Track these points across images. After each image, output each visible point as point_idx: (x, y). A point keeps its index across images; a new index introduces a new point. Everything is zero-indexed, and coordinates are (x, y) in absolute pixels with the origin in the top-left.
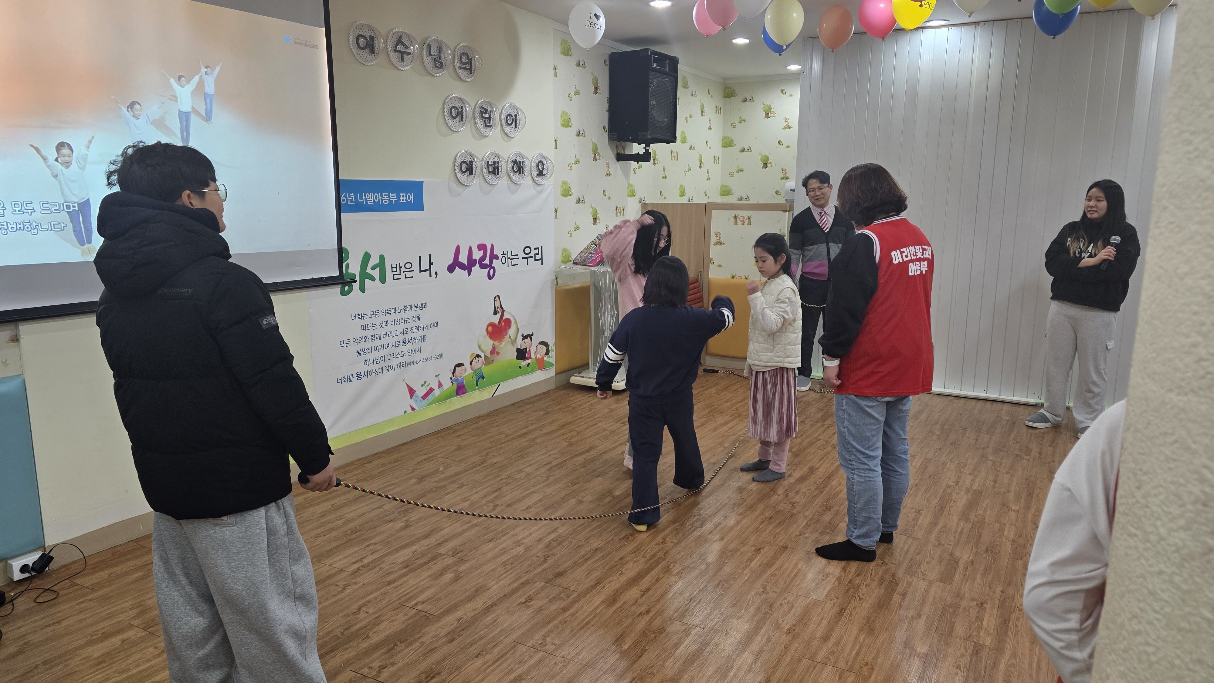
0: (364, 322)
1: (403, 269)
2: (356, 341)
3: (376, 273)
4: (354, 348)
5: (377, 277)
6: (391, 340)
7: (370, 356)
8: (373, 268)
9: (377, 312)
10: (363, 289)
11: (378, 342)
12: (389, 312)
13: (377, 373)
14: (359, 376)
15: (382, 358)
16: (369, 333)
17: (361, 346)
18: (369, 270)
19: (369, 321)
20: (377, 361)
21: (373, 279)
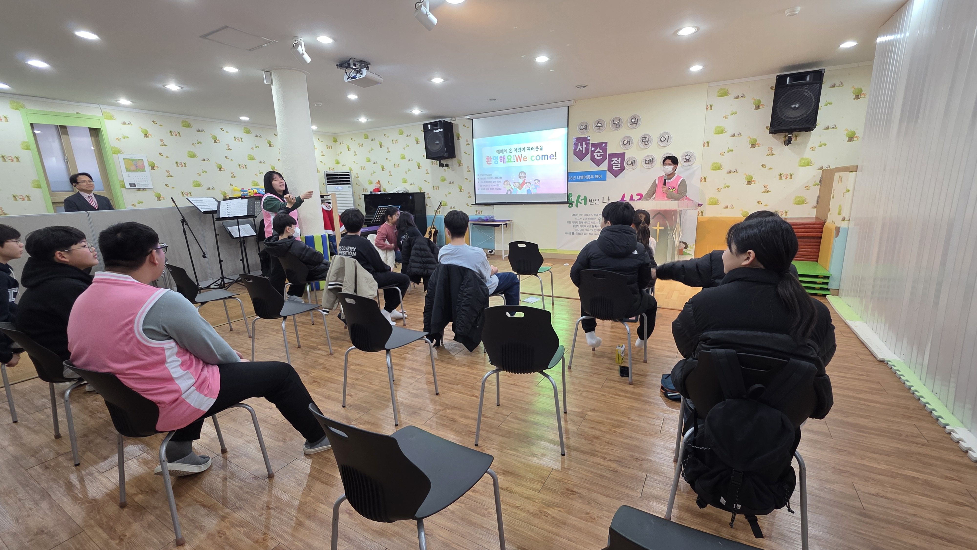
0: (576, 217)
1: (595, 201)
2: (573, 222)
3: (583, 202)
4: (572, 224)
5: (583, 203)
6: (587, 225)
7: (577, 228)
8: (581, 200)
9: (582, 215)
10: (577, 206)
11: (581, 224)
12: (587, 215)
13: (580, 234)
14: (573, 233)
15: (583, 230)
16: (578, 221)
17: (575, 224)
18: (580, 201)
19: (578, 217)
20: (581, 230)
21: (581, 204)
